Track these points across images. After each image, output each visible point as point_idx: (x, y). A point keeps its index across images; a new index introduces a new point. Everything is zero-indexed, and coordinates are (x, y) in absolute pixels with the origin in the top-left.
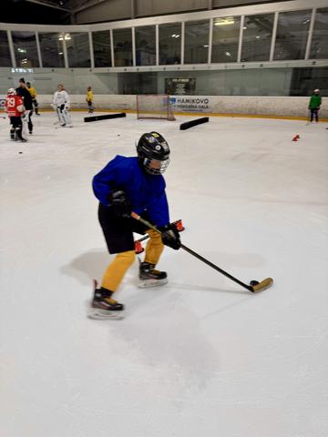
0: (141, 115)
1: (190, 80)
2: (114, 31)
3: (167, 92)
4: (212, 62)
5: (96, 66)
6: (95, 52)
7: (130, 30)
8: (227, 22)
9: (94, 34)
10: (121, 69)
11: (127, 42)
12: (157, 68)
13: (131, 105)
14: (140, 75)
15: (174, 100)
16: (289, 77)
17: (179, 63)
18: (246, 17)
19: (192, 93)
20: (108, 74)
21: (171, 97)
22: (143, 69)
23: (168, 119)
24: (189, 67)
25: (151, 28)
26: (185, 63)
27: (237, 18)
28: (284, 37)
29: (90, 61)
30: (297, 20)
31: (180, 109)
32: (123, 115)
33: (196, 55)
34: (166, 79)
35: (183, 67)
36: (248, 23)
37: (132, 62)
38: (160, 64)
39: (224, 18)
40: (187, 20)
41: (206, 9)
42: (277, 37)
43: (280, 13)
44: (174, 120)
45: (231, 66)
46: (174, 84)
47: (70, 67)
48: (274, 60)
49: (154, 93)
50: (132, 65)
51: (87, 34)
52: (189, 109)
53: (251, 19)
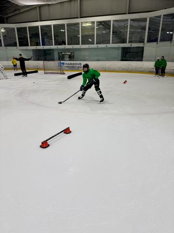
0: (46, 71)
1: (71, 53)
2: (29, 28)
3: (59, 59)
4: (82, 44)
5: (20, 46)
6: (19, 38)
7: (38, 27)
8: (88, 24)
9: (17, 29)
10: (34, 48)
11: (36, 33)
12: (54, 47)
13: (41, 66)
14: (45, 50)
15: (64, 64)
16: (120, 52)
17: (65, 44)
18: (97, 22)
19: (73, 59)
20: (27, 50)
21: (62, 62)
22: (46, 47)
23: (61, 74)
24: (70, 47)
25: (49, 26)
26: (68, 44)
27: (93, 23)
28: (116, 32)
29: (16, 43)
30: (122, 24)
31: (67, 68)
32: (36, 72)
33: (74, 40)
34: (59, 53)
35: (67, 46)
36: (99, 25)
37: (40, 44)
38: (55, 45)
39: (86, 23)
40: (68, 23)
41: (77, 18)
42: (113, 32)
43: (113, 21)
44: (64, 74)
45: (91, 46)
46: (63, 55)
47: (5, 46)
48: (112, 43)
49: (53, 60)
50: (40, 45)
51: (14, 29)
52: (72, 68)
53: (100, 23)
